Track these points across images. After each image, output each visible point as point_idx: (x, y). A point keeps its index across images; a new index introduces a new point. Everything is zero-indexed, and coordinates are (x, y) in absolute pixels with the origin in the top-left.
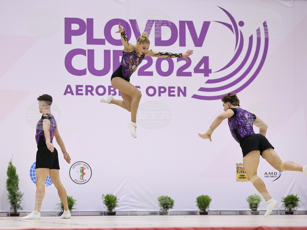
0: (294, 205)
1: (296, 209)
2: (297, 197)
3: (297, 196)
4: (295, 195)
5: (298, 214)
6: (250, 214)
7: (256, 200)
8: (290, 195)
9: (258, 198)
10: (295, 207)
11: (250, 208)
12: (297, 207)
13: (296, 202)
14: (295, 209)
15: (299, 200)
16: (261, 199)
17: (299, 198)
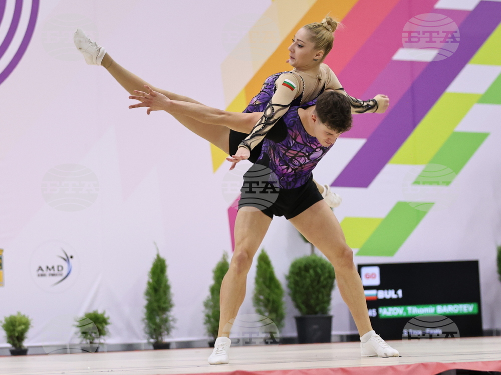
0: (101, 333)
1: (105, 340)
2: (106, 316)
3: (104, 313)
4: (100, 312)
5: (108, 352)
6: (9, 353)
7: (20, 325)
8: (91, 311)
9: (24, 320)
10: (102, 337)
11: (9, 342)
12: (105, 337)
13: (103, 327)
14: (102, 341)
15: (109, 321)
16: (32, 321)
17: (108, 318)
